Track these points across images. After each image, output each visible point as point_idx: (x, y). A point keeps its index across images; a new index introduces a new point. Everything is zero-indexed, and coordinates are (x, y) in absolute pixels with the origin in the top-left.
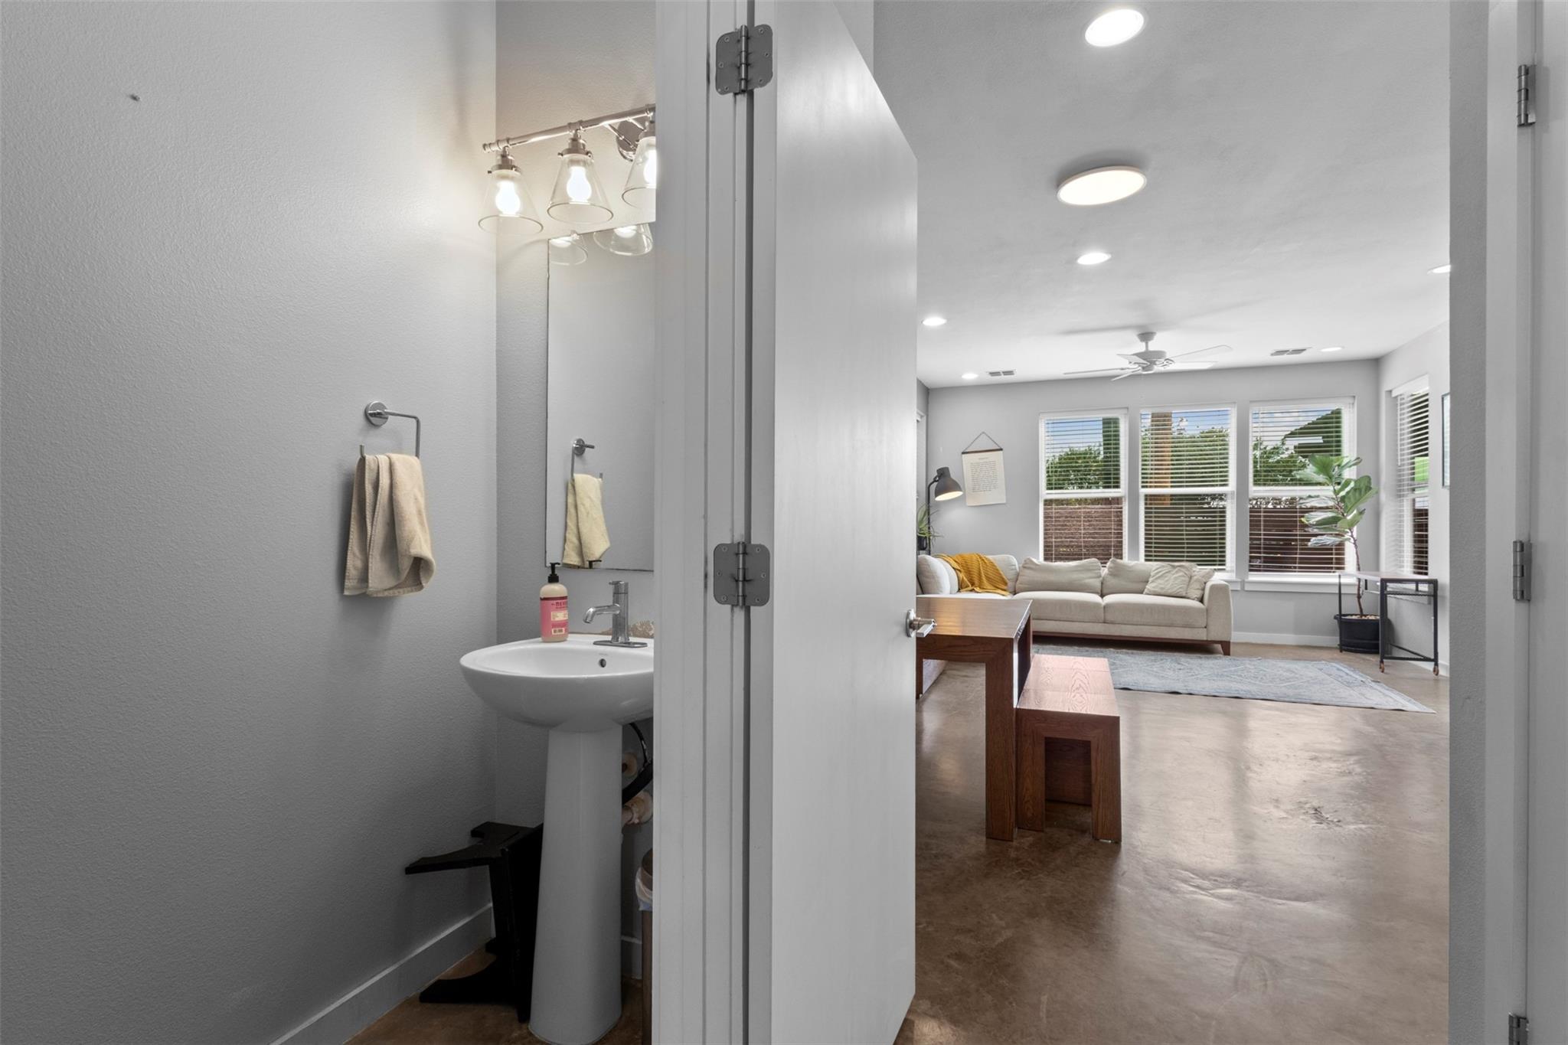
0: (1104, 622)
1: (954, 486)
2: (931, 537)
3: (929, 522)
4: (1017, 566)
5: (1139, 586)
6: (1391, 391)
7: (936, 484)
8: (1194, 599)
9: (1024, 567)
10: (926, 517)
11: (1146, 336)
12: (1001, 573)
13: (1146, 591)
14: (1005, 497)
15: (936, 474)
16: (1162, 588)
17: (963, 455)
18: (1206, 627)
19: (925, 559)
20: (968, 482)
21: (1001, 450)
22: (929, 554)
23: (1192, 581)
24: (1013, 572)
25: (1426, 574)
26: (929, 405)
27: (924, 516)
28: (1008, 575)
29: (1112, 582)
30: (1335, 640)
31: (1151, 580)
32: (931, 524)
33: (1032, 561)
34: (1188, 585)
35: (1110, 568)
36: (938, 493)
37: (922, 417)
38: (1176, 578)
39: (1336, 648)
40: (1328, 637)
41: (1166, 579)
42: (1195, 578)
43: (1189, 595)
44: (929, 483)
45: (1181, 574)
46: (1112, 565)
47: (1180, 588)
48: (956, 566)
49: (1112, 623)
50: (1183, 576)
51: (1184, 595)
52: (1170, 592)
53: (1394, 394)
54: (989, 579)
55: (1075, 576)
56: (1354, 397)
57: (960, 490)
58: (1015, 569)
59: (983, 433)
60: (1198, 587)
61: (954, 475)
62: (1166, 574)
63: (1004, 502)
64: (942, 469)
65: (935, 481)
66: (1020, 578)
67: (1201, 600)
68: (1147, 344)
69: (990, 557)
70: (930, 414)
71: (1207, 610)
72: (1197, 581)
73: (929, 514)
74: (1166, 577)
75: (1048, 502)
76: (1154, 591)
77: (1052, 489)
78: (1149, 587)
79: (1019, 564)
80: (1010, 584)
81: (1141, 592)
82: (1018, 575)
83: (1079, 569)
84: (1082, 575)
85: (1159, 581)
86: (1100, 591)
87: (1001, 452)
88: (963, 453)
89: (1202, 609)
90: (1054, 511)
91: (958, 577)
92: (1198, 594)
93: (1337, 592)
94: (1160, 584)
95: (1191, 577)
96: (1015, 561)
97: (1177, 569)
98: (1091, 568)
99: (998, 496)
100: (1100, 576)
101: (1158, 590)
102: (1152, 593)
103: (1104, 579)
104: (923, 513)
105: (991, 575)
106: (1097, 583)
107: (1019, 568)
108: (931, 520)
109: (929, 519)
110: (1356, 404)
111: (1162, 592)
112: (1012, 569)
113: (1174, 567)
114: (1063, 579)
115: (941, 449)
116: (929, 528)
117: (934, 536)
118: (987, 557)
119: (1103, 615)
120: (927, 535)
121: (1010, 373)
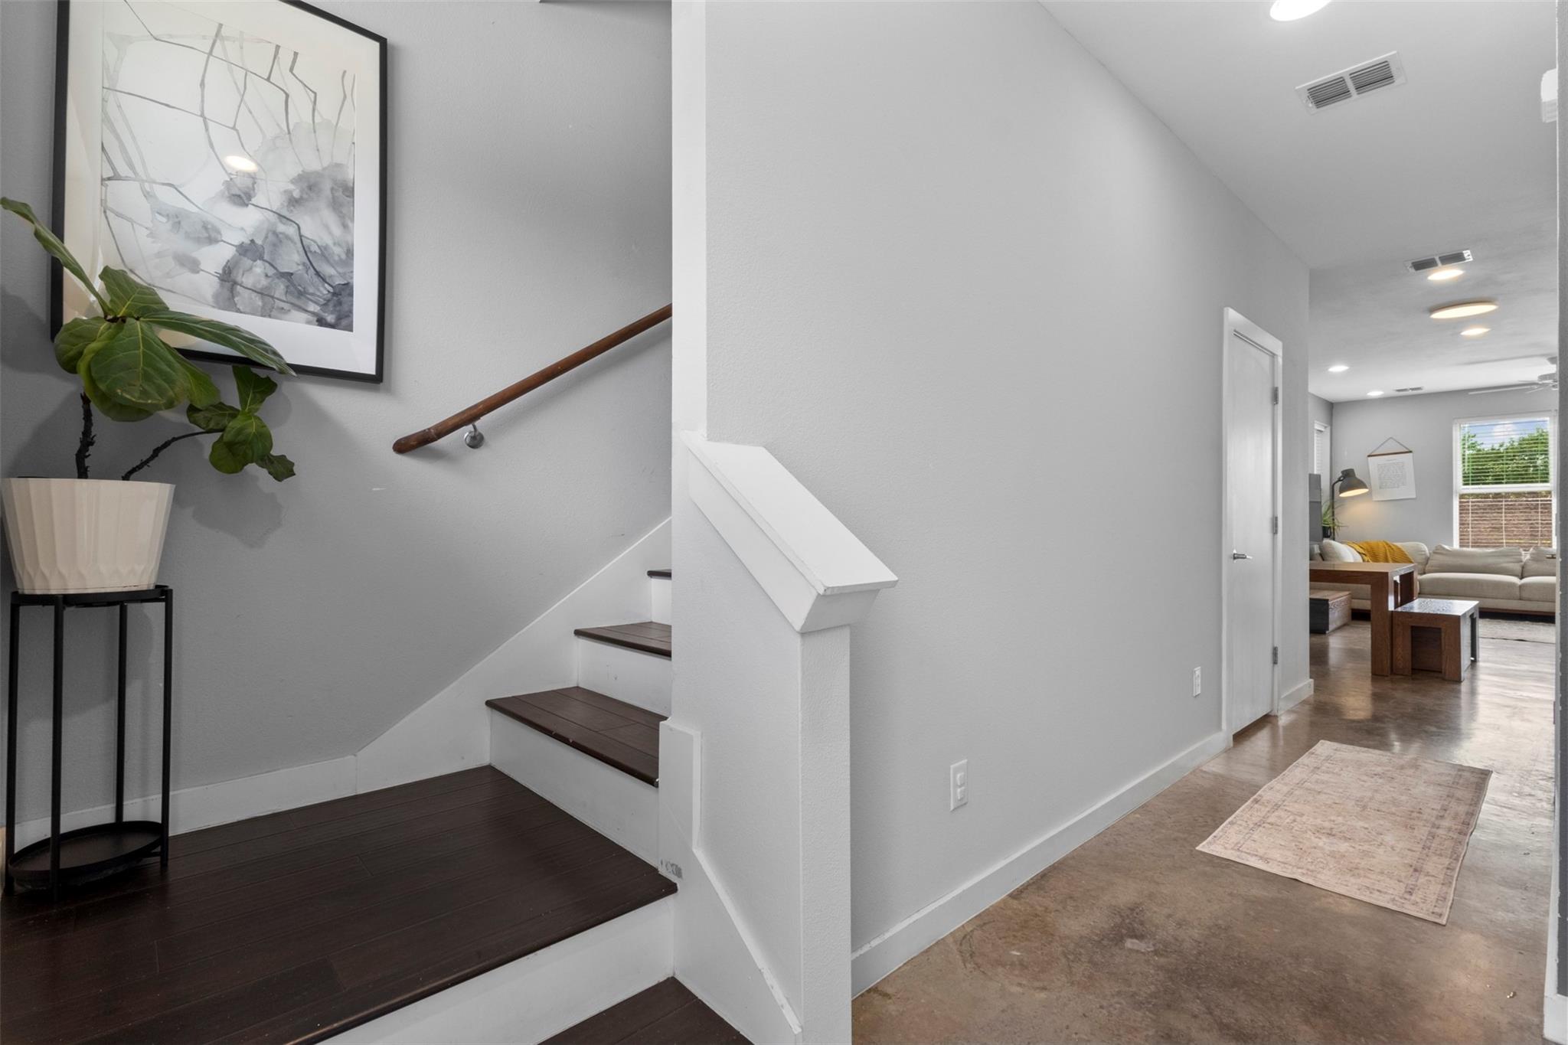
0: (1520, 599)
1: (1360, 484)
2: (1336, 527)
3: (1333, 515)
4: (1427, 552)
7: (1340, 482)
9: (1434, 553)
10: (1331, 510)
12: (1409, 557)
14: (1414, 493)
15: (1341, 475)
17: (1369, 458)
19: (1331, 544)
20: (1374, 481)
21: (1411, 452)
22: (1334, 539)
24: (1424, 556)
26: (1334, 417)
27: (1328, 510)
29: (1534, 566)
32: (1336, 516)
33: (1444, 549)
35: (1531, 554)
36: (1342, 490)
37: (1326, 427)
44: (1333, 482)
46: (1534, 551)
48: (1361, 551)
49: (1529, 600)
55: (1490, 561)
57: (1365, 487)
58: (1426, 554)
59: (1391, 438)
61: (1358, 475)
63: (1414, 496)
64: (1346, 471)
65: (1339, 480)
66: (1429, 562)
69: (1399, 544)
70: (1334, 424)
73: (1333, 508)
75: (1462, 496)
77: (1468, 484)
79: (1429, 550)
80: (1420, 567)
82: (1428, 559)
83: (1496, 554)
84: (1501, 560)
86: (1519, 574)
87: (1411, 454)
88: (1369, 456)
90: (1470, 504)
96: (1426, 548)
98: (1510, 554)
99: (1408, 491)
100: (1521, 561)
103: (1525, 564)
104: (1327, 507)
105: (1398, 558)
106: (1517, 567)
107: (1430, 554)
108: (1335, 513)
109: (1333, 512)
112: (1422, 555)
114: (1478, 563)
115: (1346, 453)
116: (1333, 520)
117: (1338, 526)
118: (1395, 544)
119: (1519, 593)
120: (1331, 525)
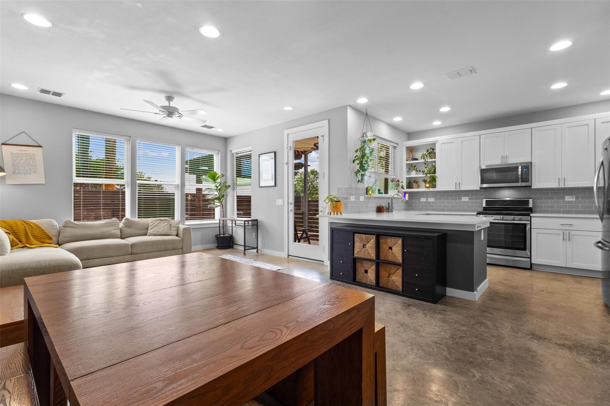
0: (131, 254)
4: (58, 226)
5: (144, 232)
6: (231, 151)
8: (174, 236)
9: (65, 227)
11: (169, 98)
12: (46, 232)
13: (148, 234)
14: (44, 179)
16: (157, 232)
18: (181, 248)
20: (8, 166)
21: (41, 146)
23: (172, 227)
25: (250, 218)
28: (52, 233)
29: (127, 231)
30: (216, 245)
31: (150, 228)
33: (66, 222)
34: (170, 229)
35: (125, 223)
38: (164, 226)
39: (215, 248)
40: (213, 244)
41: (159, 227)
42: (173, 225)
43: (171, 234)
45: (166, 224)
46: (126, 221)
47: (167, 231)
49: (136, 254)
50: (167, 225)
51: (169, 234)
52: (162, 233)
53: (233, 152)
54: (35, 237)
55: (105, 229)
56: (219, 151)
58: (57, 228)
59: (22, 132)
60: (175, 229)
62: (159, 224)
63: (44, 182)
66: (61, 234)
67: (177, 235)
68: (169, 103)
69: (34, 221)
71: (182, 240)
72: (175, 226)
74: (158, 226)
75: (77, 184)
76: (154, 234)
77: (82, 177)
78: (149, 231)
79: (59, 224)
80: (54, 239)
81: (146, 235)
82: (59, 233)
83: (107, 225)
84: (109, 229)
85: (155, 228)
86: (120, 237)
87: (41, 148)
88: (3, 144)
89: (179, 240)
91: (10, 239)
92: (175, 233)
93: (219, 226)
94: (156, 229)
95: (170, 225)
96: (55, 223)
97: (163, 222)
98: (115, 224)
99: (38, 177)
100: (120, 228)
101: (155, 233)
102: (153, 235)
103: (122, 229)
105: (37, 233)
106: (118, 232)
107: (60, 227)
110: (220, 153)
111: (158, 233)
112: (55, 229)
113: (161, 220)
114: (98, 231)
118: (30, 221)
119: (131, 250)
121: (59, 95)
